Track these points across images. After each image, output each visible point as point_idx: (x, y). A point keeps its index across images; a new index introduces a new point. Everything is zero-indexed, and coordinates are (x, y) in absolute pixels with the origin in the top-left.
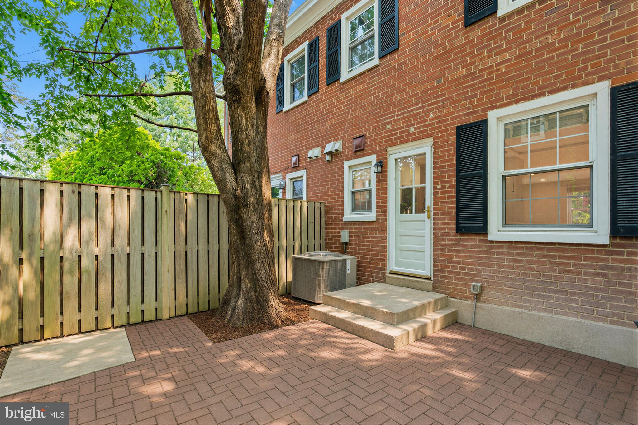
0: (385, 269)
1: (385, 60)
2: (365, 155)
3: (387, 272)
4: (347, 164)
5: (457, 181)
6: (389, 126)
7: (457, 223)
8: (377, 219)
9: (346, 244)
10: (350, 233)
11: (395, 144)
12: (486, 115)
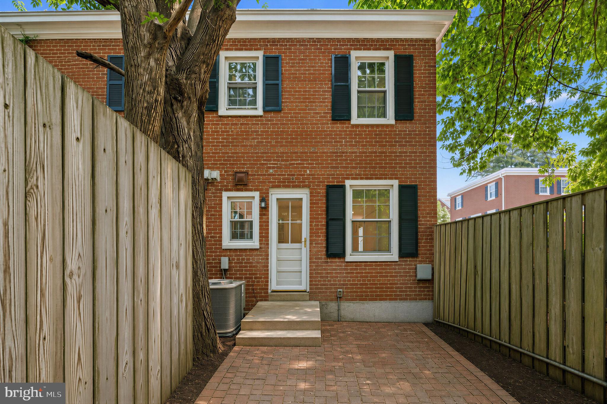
0: (267, 289)
1: (269, 115)
2: (247, 190)
3: (269, 291)
4: (225, 195)
5: (327, 223)
6: (271, 171)
7: (327, 251)
8: (260, 247)
9: (225, 270)
10: (229, 260)
11: (278, 187)
12: (344, 182)
